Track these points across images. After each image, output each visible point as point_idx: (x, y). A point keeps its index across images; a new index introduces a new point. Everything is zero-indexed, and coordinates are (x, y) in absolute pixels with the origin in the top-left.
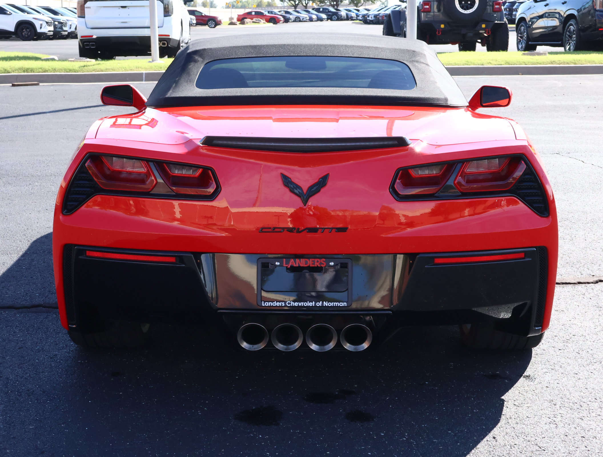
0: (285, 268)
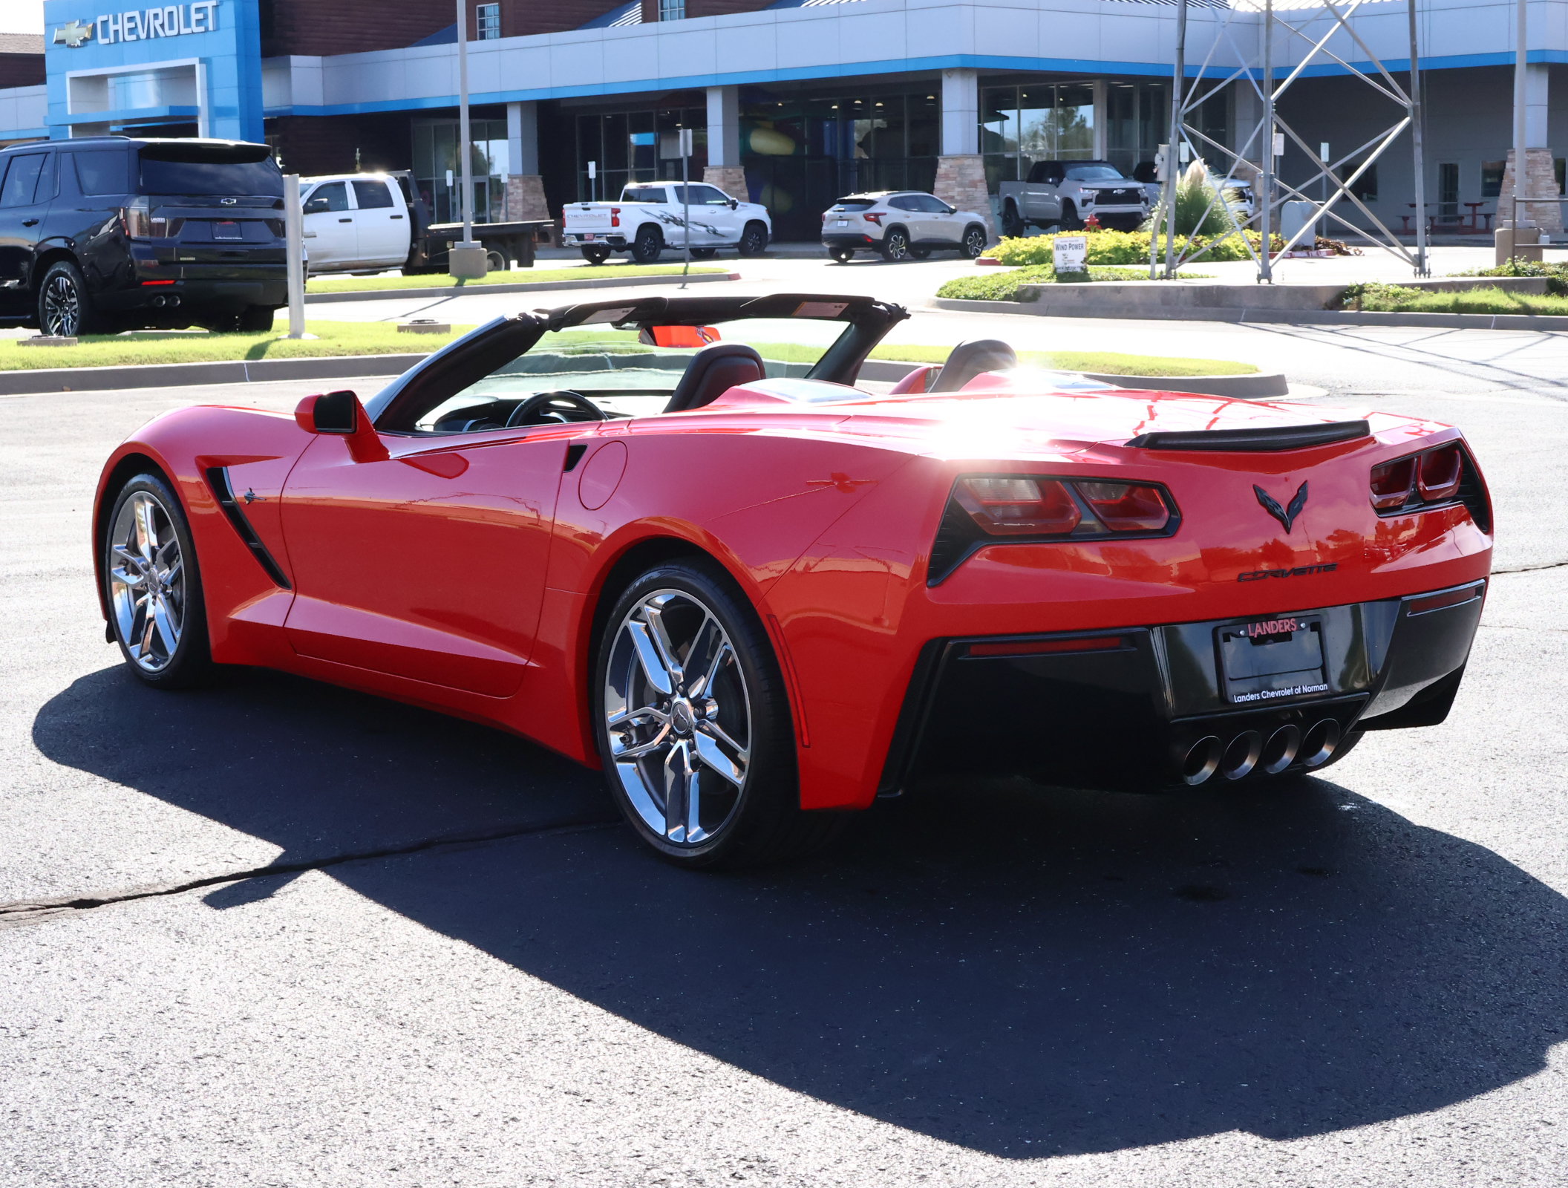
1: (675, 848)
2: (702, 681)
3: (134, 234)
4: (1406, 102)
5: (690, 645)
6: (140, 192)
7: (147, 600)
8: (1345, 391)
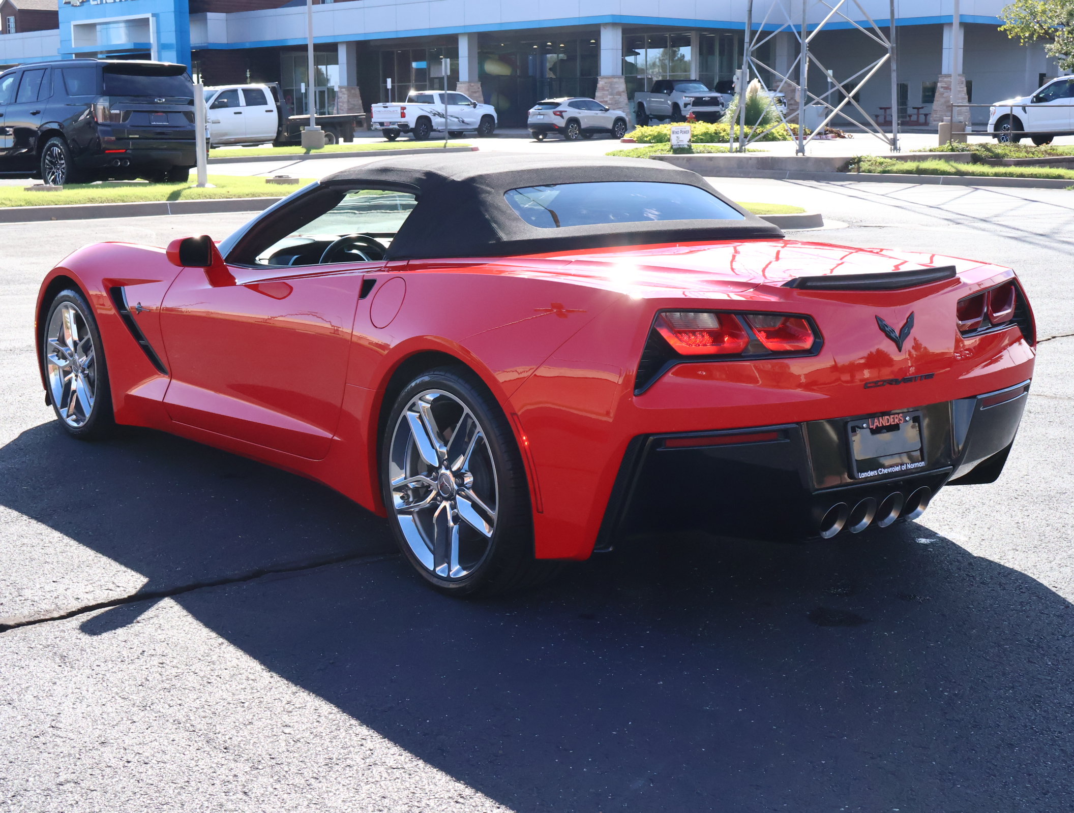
0: (868, 430)
1: (441, 581)
2: (462, 458)
3: (100, 120)
4: (887, 45)
5: (453, 431)
6: (103, 94)
7: (72, 377)
8: (859, 224)
